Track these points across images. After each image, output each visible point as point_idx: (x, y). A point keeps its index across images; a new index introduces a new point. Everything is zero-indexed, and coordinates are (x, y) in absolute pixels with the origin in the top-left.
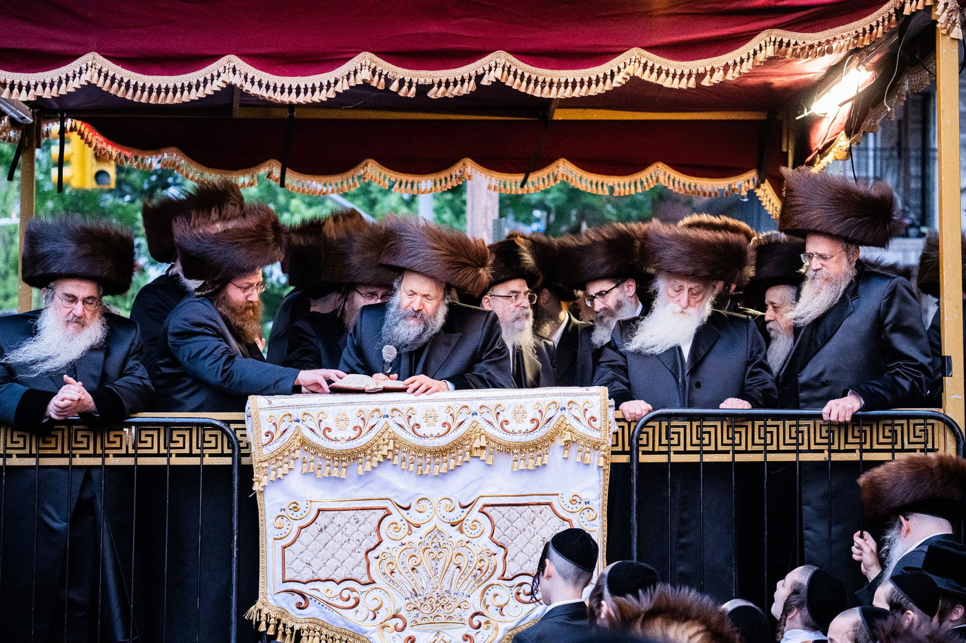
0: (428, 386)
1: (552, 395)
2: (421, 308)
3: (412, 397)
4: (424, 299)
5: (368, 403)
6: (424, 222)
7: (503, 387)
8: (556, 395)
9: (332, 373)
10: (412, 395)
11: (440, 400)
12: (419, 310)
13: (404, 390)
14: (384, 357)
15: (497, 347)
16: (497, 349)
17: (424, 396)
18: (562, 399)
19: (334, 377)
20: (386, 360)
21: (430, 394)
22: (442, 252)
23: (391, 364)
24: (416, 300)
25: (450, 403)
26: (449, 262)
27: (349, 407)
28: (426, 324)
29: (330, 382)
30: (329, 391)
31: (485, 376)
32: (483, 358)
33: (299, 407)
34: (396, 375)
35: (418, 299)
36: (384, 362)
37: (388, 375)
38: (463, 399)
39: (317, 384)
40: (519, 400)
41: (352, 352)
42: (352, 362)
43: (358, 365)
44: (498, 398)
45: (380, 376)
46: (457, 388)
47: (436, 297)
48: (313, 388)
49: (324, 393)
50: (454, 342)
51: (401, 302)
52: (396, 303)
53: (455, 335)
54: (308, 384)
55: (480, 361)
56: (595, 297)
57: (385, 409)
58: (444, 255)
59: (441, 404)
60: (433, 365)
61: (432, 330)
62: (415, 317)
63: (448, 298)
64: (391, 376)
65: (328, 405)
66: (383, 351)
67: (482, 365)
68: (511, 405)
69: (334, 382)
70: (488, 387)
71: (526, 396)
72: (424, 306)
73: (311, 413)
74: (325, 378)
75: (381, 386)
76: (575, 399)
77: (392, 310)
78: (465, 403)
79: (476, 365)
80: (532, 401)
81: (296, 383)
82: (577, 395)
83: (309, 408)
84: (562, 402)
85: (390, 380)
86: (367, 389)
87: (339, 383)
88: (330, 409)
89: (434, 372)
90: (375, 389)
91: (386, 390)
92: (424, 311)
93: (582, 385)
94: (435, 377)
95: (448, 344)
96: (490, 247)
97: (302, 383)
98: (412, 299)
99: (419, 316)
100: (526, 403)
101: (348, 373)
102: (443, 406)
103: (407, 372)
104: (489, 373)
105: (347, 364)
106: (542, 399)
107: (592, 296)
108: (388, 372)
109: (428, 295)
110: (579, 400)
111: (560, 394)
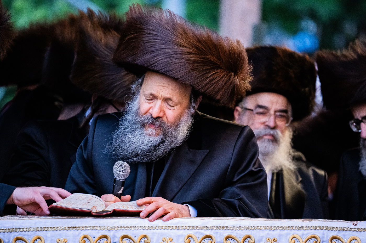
0: (165, 210)
1: (312, 228)
2: (161, 115)
3: (145, 222)
4: (165, 105)
5: (95, 228)
6: (168, 15)
7: (256, 216)
8: (316, 228)
9: (53, 192)
10: (146, 220)
11: (178, 228)
12: (158, 118)
13: (136, 214)
14: (115, 174)
15: (252, 168)
16: (252, 171)
17: (159, 222)
18: (323, 234)
19: (55, 196)
20: (118, 178)
21: (168, 220)
22: (188, 50)
23: (123, 183)
24: (155, 105)
25: (191, 232)
26: (194, 62)
27: (71, 233)
28: (165, 135)
29: (50, 201)
30: (48, 212)
31: (237, 203)
32: (235, 179)
33: (11, 230)
34: (128, 197)
35: (158, 103)
36: (115, 180)
37: (119, 196)
38: (206, 228)
39: (35, 204)
40: (271, 232)
41: (80, 168)
42: (79, 179)
43: (87, 183)
44: (247, 228)
45: (111, 197)
46: (200, 214)
47: (179, 103)
48: (30, 209)
49: (42, 214)
50: (199, 159)
51: (139, 108)
52: (134, 109)
53: (202, 151)
54: (24, 203)
55: (232, 184)
56: (362, 121)
57: (114, 236)
58: (189, 53)
59: (180, 232)
60: (174, 185)
61: (172, 142)
62: (153, 124)
63: (194, 107)
64: (123, 197)
65: (47, 229)
66: (115, 167)
67: (234, 189)
68: (262, 237)
69: (55, 202)
70: (238, 215)
71: (282, 228)
72: (165, 114)
73: (25, 238)
74: (45, 197)
75: (110, 208)
76: (340, 235)
77: (129, 117)
78: (208, 233)
79: (228, 189)
80: (288, 234)
81: (9, 202)
82: (342, 230)
83: (23, 232)
84: (324, 237)
85: (121, 202)
86: (94, 211)
87: (61, 203)
88: (49, 234)
89: (173, 194)
90: (103, 212)
91: (117, 214)
92: (164, 118)
93: (347, 219)
94: (175, 199)
95: (192, 162)
96: (248, 50)
97: (16, 202)
98: (151, 105)
99: (158, 123)
100: (280, 236)
101: (72, 192)
102: (182, 235)
103: (143, 191)
104: (241, 200)
105: (74, 181)
106: (300, 233)
107: (358, 119)
108: (119, 192)
109: (170, 99)
110: (344, 236)
111: (321, 228)
